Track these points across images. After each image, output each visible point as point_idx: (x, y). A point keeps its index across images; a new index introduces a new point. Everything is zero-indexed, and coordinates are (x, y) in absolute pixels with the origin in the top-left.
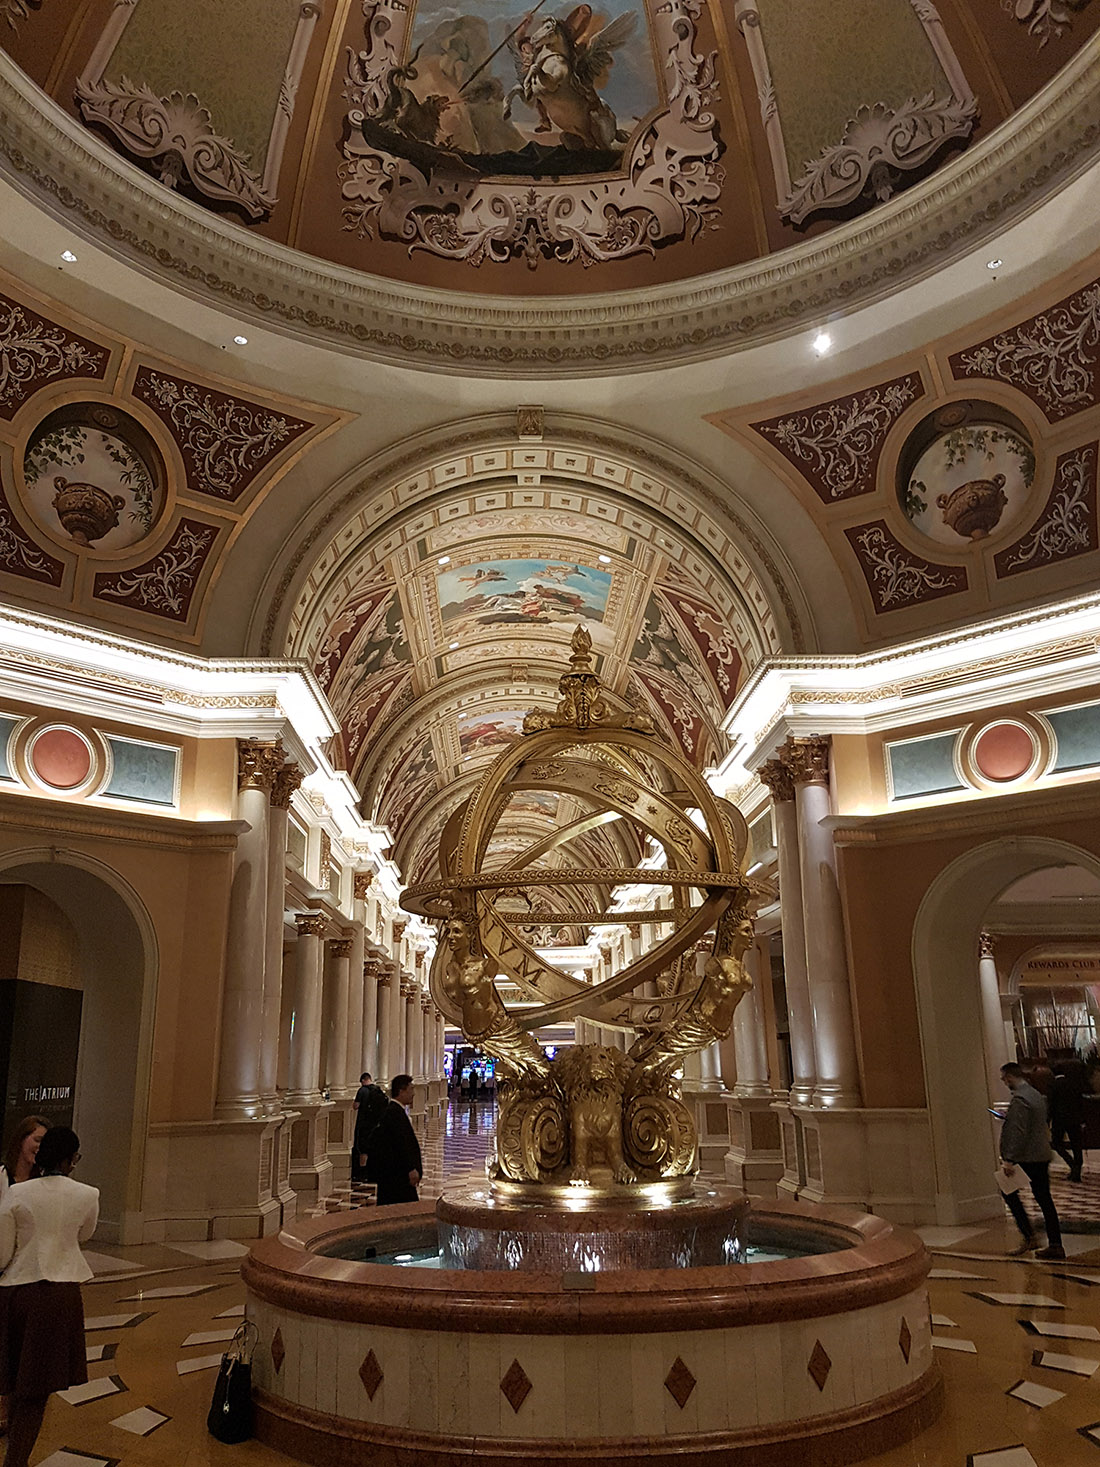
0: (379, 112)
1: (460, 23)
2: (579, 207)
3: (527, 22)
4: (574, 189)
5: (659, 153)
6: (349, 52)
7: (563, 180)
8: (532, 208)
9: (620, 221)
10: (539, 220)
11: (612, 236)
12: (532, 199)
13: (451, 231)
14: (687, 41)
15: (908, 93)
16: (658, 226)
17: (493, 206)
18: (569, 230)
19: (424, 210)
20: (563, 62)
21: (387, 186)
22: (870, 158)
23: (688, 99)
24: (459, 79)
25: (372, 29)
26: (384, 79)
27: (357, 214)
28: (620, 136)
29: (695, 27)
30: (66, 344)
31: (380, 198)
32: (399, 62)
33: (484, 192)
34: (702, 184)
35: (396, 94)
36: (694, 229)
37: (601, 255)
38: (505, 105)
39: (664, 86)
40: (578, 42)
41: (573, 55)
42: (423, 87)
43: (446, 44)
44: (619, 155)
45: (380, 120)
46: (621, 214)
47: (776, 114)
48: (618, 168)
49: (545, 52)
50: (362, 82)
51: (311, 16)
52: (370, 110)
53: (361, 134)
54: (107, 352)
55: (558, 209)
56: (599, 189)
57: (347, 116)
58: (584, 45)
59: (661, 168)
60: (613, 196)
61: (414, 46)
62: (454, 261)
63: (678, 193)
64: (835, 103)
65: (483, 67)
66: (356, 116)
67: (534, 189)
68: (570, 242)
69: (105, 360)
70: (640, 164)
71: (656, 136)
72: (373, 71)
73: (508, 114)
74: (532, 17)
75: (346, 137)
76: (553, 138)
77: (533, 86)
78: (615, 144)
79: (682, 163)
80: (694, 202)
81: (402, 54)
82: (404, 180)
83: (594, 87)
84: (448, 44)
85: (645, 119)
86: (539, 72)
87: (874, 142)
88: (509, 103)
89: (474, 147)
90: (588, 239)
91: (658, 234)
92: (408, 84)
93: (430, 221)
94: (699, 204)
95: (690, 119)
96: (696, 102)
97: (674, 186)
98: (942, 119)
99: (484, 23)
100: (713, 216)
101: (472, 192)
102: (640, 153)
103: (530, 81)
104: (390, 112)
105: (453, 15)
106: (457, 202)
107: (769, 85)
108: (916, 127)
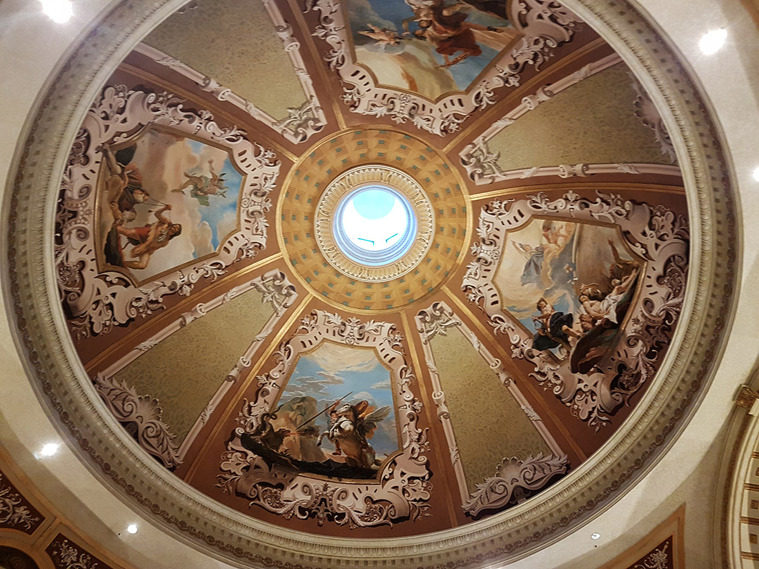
0: (252, 431)
1: (303, 399)
2: (351, 496)
3: (337, 404)
4: (349, 486)
5: (397, 473)
6: (245, 401)
7: (344, 481)
8: (325, 493)
9: (374, 506)
10: (328, 500)
11: (368, 514)
12: (325, 488)
13: (277, 498)
14: (414, 422)
15: (529, 453)
16: (395, 510)
17: (303, 489)
18: (344, 507)
19: (263, 484)
20: (351, 424)
21: (247, 468)
22: (512, 484)
23: (413, 449)
24: (298, 423)
25: (260, 394)
26: (259, 416)
27: (226, 479)
28: (377, 462)
29: (417, 416)
30: (19, 506)
31: (241, 474)
32: (270, 410)
33: (300, 480)
34: (420, 492)
35: (264, 425)
36: (415, 514)
37: (362, 523)
38: (319, 439)
39: (401, 442)
40: (360, 416)
41: (356, 421)
42: (278, 424)
43: (295, 407)
44: (375, 472)
45: (252, 435)
46: (374, 502)
47: (459, 460)
48: (375, 478)
49: (343, 418)
50: (247, 416)
51: (231, 381)
52: (248, 430)
53: (239, 440)
54: (42, 519)
55: (339, 495)
56: (363, 488)
57: (235, 430)
58: (363, 418)
59: (397, 481)
60: (371, 493)
61: (279, 405)
62: (275, 515)
63: (406, 495)
64: (490, 456)
65: (310, 420)
66: (239, 431)
67: (328, 483)
68: (344, 514)
69: (38, 524)
70: (387, 477)
71: (396, 464)
72: (254, 412)
73: (320, 444)
74: (339, 402)
75: (231, 439)
76: (342, 458)
77: (335, 433)
78: (374, 466)
79: (409, 479)
80: (415, 500)
81: (272, 408)
82: (257, 467)
83: (366, 437)
84: (296, 407)
85: (391, 455)
86: (338, 427)
87: (512, 476)
88: (321, 438)
89: (299, 458)
90: (354, 514)
91: (395, 515)
92: (271, 421)
93: (266, 490)
94: (418, 501)
95: (414, 458)
96: (417, 451)
97: (404, 491)
98: (548, 465)
99: (316, 401)
100: (426, 508)
101: (292, 480)
102: (386, 472)
103: (333, 430)
104: (258, 432)
105: (301, 395)
106: (284, 483)
107: (455, 445)
108: (535, 469)
